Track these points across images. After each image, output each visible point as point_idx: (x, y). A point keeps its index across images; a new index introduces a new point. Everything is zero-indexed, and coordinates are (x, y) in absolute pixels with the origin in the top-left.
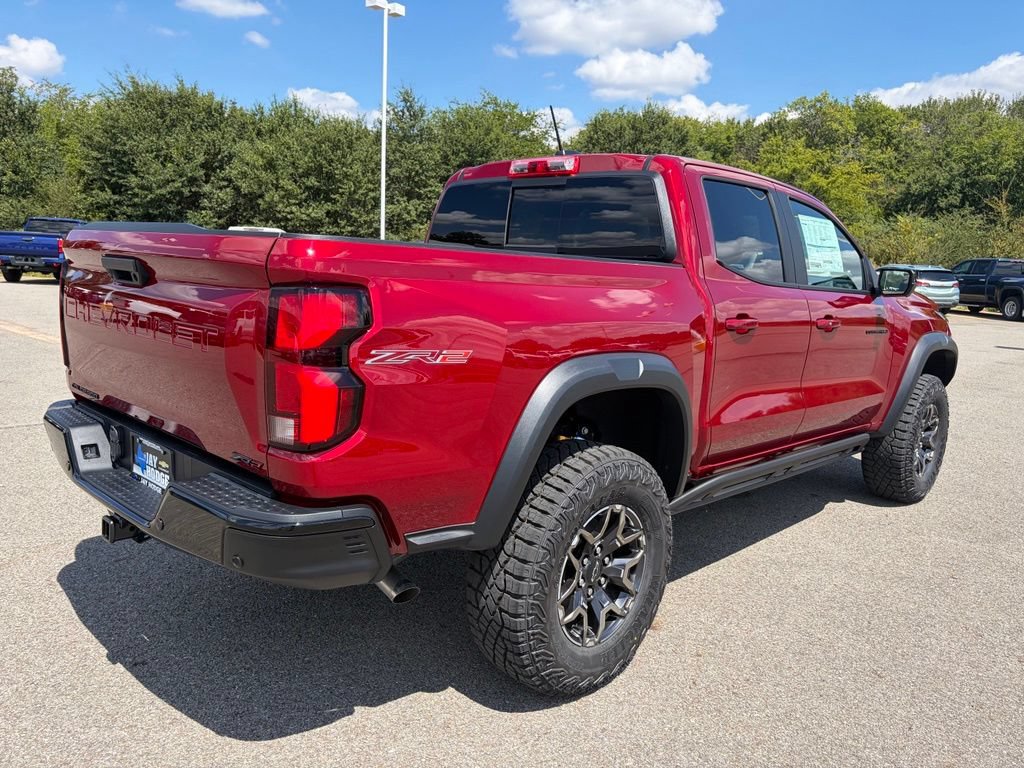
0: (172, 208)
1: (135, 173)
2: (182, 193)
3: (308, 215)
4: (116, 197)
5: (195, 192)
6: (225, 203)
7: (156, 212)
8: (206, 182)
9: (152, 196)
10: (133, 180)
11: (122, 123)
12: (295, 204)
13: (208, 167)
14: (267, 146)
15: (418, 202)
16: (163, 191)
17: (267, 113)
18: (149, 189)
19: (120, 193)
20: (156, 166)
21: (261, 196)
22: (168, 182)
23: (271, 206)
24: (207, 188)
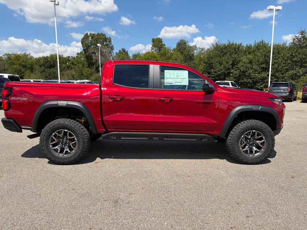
0: (222, 77)
1: (213, 69)
2: (225, 73)
3: (261, 76)
4: (209, 75)
5: (229, 72)
6: (237, 74)
7: (218, 78)
8: (232, 69)
9: (217, 74)
10: (213, 70)
11: (211, 56)
12: (257, 73)
13: (233, 65)
14: (250, 56)
15: (303, 69)
16: (220, 73)
17: (253, 46)
18: (216, 72)
19: (210, 74)
20: (219, 66)
21: (247, 72)
22: (222, 70)
23: (250, 74)
24: (232, 71)
